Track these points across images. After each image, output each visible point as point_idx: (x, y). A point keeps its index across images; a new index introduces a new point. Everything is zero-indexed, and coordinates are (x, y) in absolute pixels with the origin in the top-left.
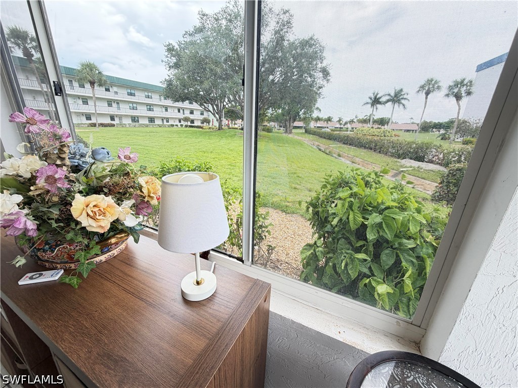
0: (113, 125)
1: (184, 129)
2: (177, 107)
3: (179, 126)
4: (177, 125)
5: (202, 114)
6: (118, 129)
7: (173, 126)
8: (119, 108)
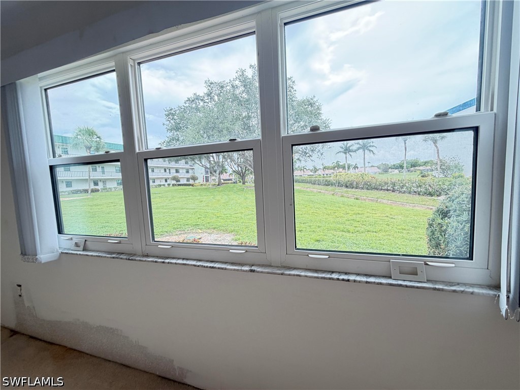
0: (97, 191)
1: (171, 187)
2: (163, 167)
3: (166, 185)
4: (164, 185)
5: (187, 172)
6: (101, 194)
7: (160, 185)
8: (103, 172)
